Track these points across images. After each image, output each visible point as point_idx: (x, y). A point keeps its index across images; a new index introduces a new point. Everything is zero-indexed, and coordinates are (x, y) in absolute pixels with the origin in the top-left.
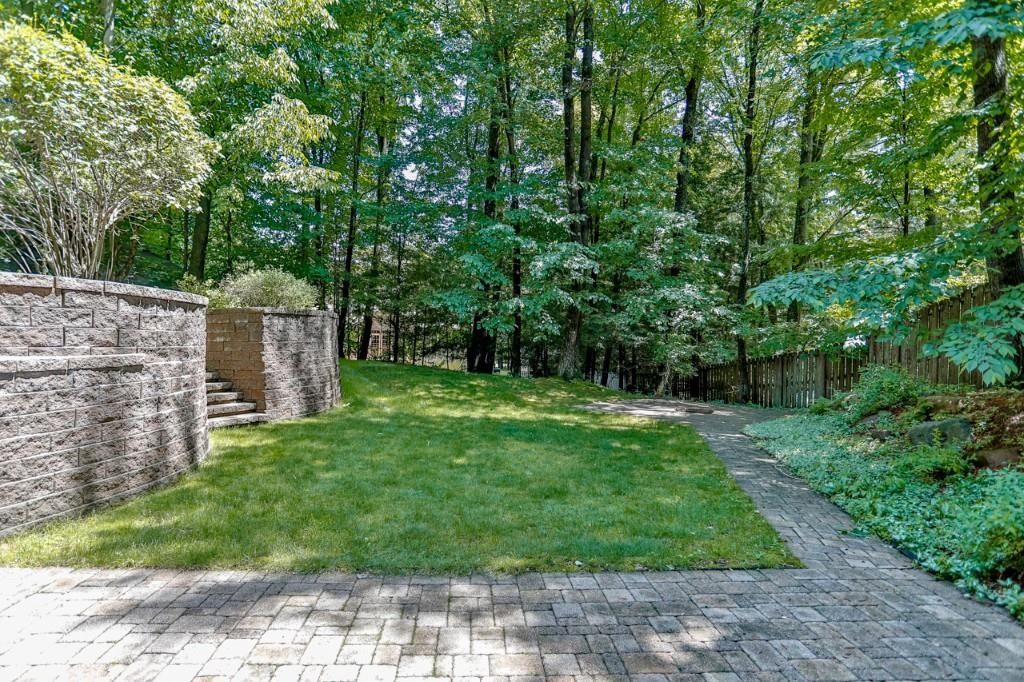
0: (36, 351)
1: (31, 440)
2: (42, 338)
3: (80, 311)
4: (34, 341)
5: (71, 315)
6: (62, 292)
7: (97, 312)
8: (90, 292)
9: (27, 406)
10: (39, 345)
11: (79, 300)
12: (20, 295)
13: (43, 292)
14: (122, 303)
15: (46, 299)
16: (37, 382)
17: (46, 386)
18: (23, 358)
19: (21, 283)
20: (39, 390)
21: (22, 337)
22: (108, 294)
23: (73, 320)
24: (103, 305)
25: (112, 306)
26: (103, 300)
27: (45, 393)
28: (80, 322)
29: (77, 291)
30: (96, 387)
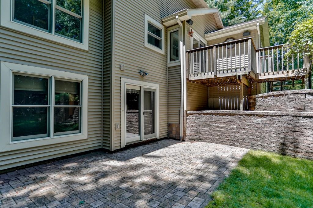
0: (280, 110)
1: (271, 131)
2: (282, 107)
3: (291, 99)
4: (280, 108)
5: (289, 101)
6: (287, 95)
7: (297, 99)
8: (294, 94)
9: (271, 123)
10: (281, 109)
11: (291, 96)
12: (278, 97)
13: (282, 95)
14: (307, 96)
15: (283, 97)
16: (273, 118)
17: (276, 119)
18: (277, 112)
19: (278, 94)
20: (274, 120)
21: (278, 107)
22: (301, 94)
23: (289, 102)
24: (299, 97)
25: (303, 97)
26: (299, 95)
27: (275, 120)
28: (292, 102)
29: (291, 94)
30: (291, 121)
